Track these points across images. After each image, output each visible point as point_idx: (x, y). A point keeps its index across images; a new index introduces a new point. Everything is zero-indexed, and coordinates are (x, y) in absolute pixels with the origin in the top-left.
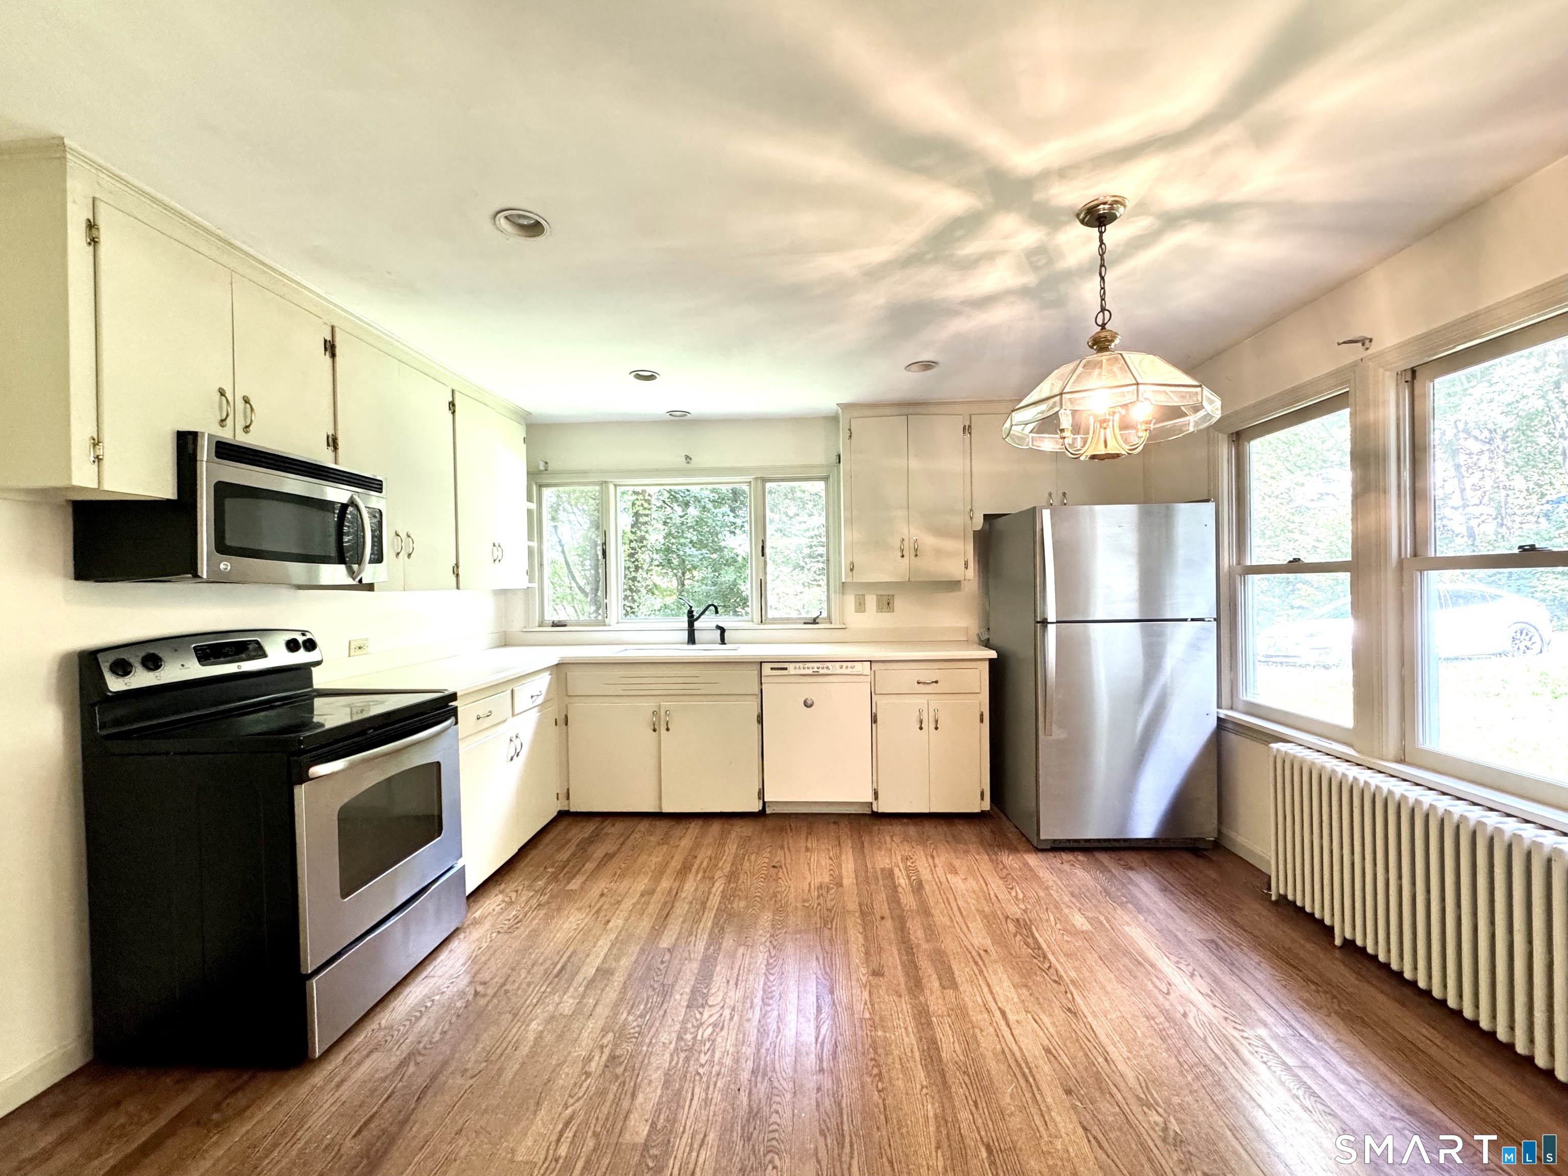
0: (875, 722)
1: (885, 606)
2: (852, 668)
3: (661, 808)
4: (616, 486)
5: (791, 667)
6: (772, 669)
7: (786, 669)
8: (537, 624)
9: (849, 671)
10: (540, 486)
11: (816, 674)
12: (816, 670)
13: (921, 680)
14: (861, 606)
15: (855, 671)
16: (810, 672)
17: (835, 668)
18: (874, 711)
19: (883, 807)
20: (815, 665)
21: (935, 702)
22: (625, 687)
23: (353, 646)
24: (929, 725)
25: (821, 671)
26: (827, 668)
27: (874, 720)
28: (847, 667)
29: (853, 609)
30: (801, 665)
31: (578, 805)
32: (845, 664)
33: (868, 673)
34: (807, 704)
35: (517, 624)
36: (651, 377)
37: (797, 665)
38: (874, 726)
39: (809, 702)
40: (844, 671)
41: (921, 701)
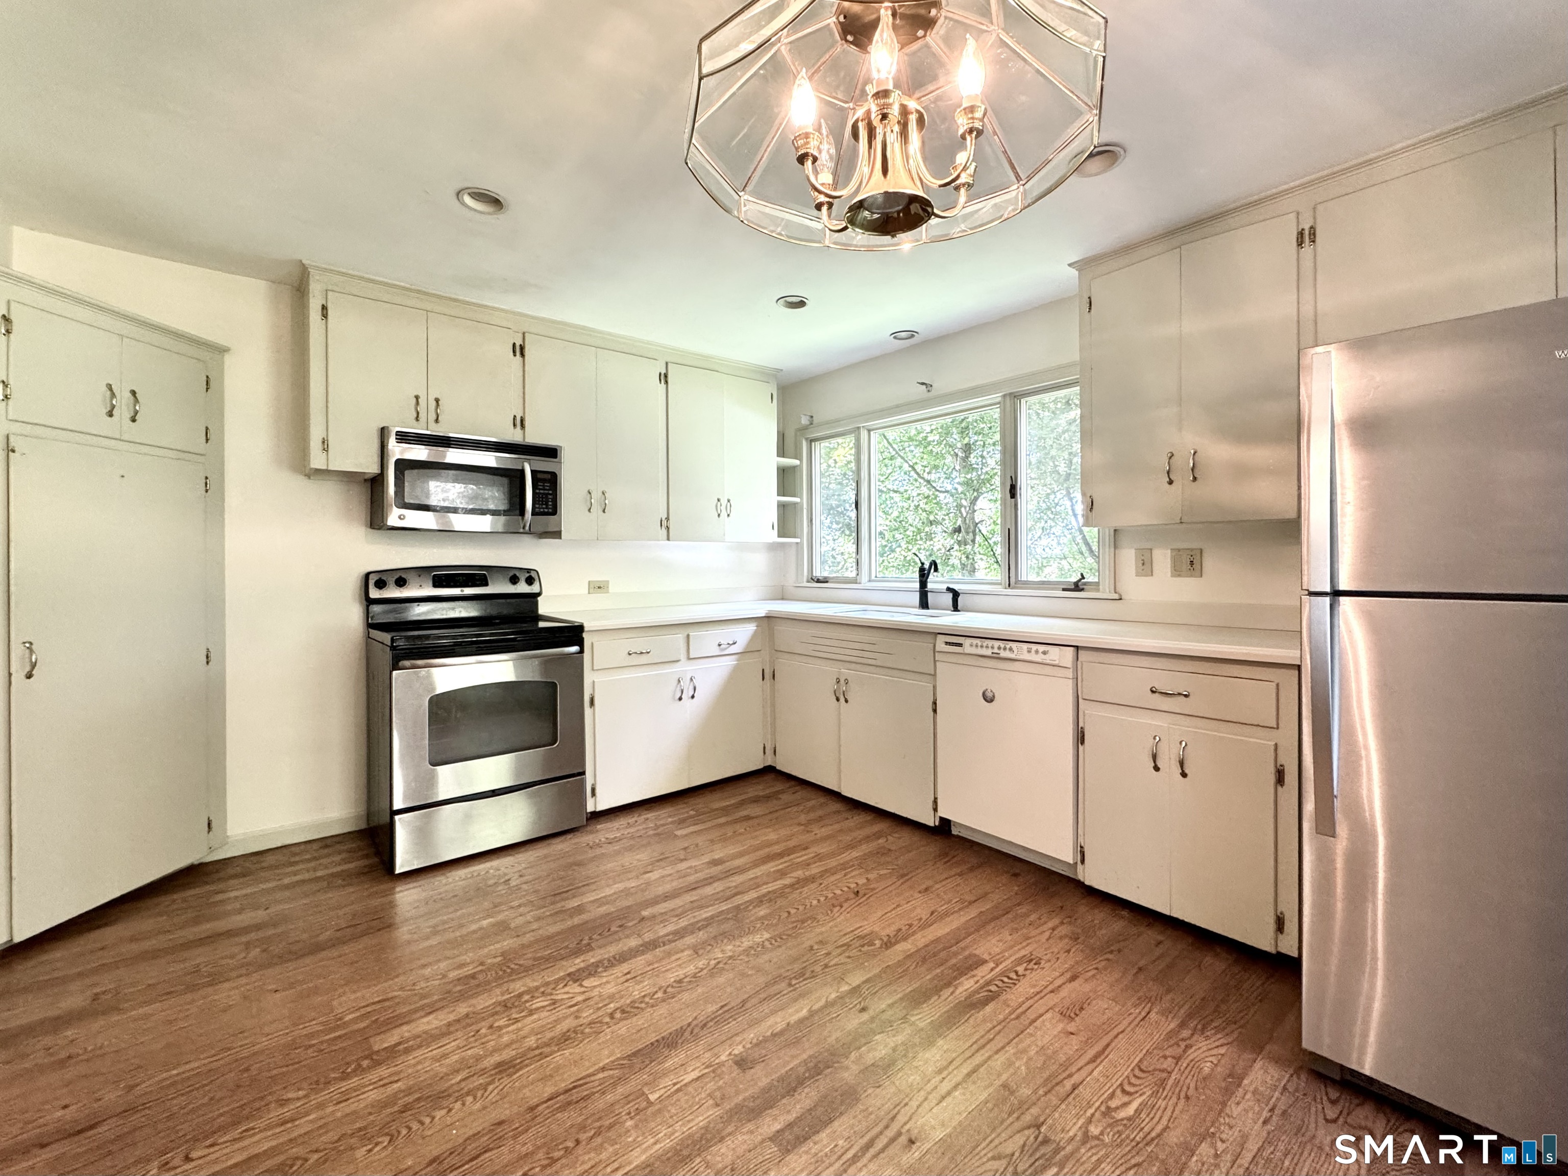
0: (1083, 743)
1: (1186, 566)
2: (1044, 653)
3: (840, 787)
4: (869, 431)
5: (967, 642)
6: (947, 643)
7: (960, 645)
8: (805, 579)
9: (1039, 658)
10: (811, 441)
11: (996, 657)
12: (996, 650)
13: (1159, 687)
14: (1145, 566)
15: (1047, 659)
16: (988, 652)
17: (1021, 651)
18: (1081, 725)
19: (1092, 876)
20: (997, 644)
21: (1183, 729)
22: (813, 647)
23: (592, 586)
24: (1168, 763)
25: (1003, 654)
26: (1011, 649)
27: (1080, 738)
28: (1037, 652)
29: (1134, 572)
30: (978, 641)
31: (783, 766)
32: (1034, 647)
33: (1069, 665)
34: (989, 699)
35: (790, 580)
36: (801, 304)
37: (975, 641)
38: (1081, 747)
39: (989, 694)
40: (1033, 657)
41: (1159, 722)
